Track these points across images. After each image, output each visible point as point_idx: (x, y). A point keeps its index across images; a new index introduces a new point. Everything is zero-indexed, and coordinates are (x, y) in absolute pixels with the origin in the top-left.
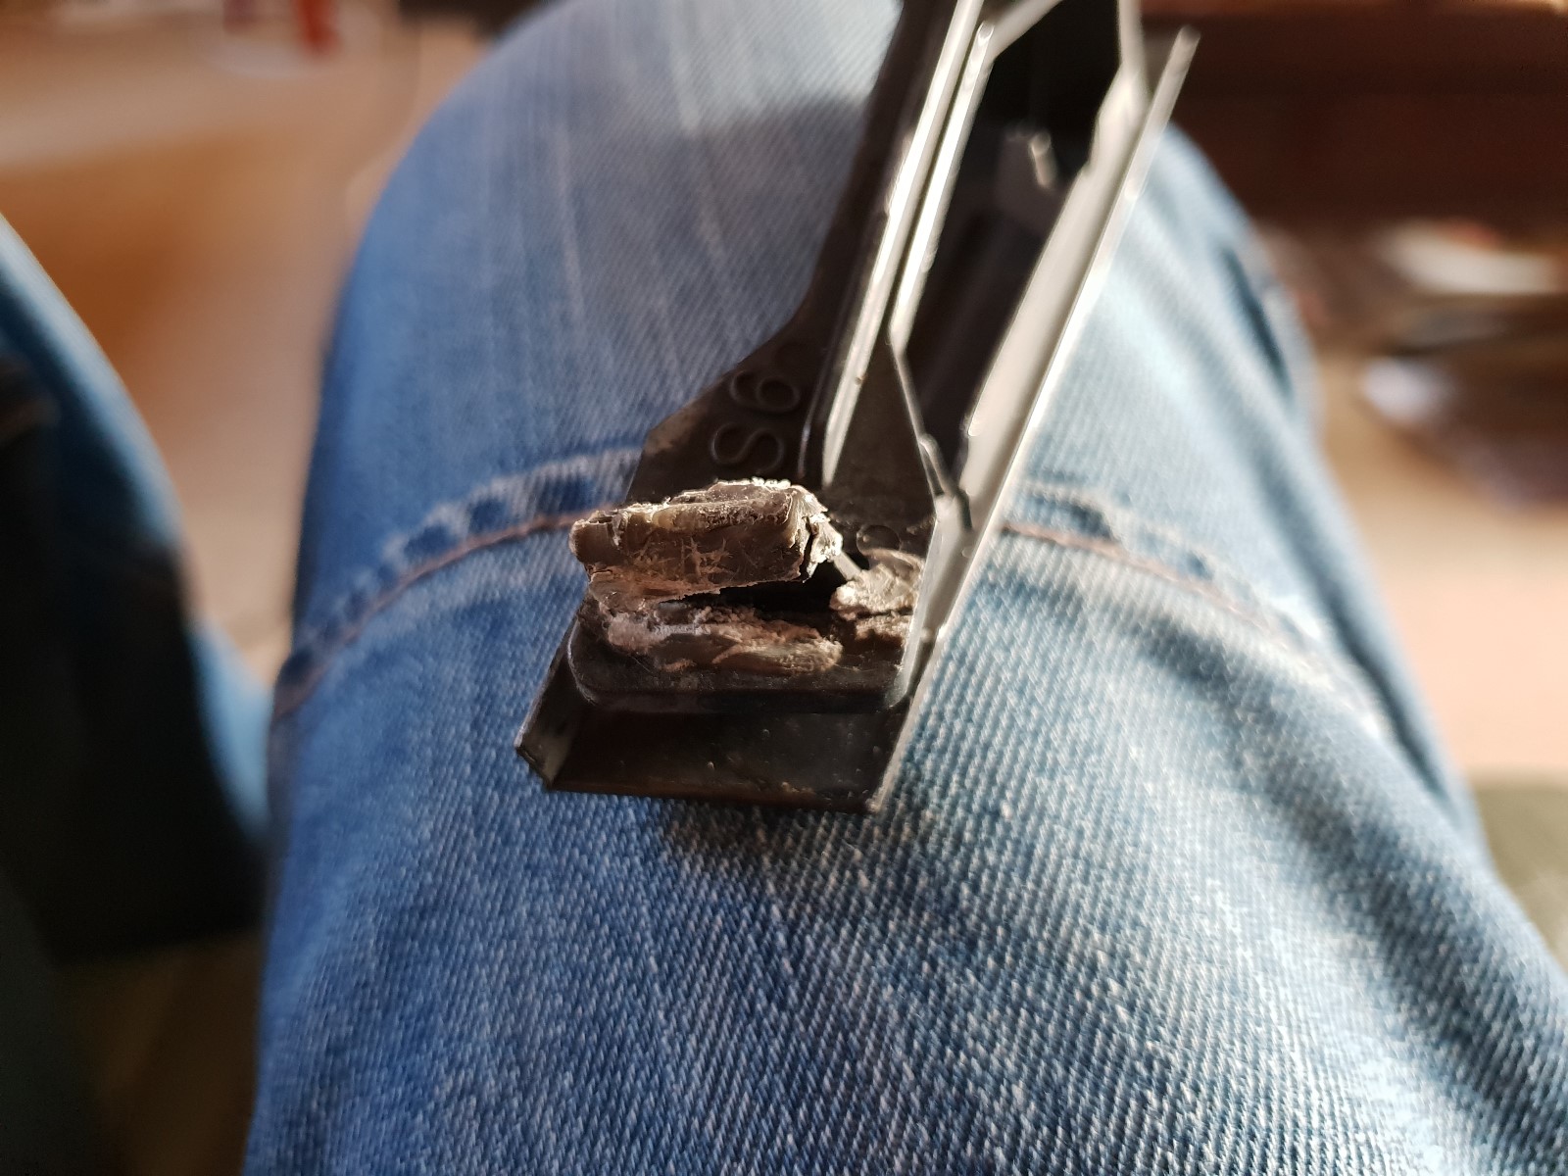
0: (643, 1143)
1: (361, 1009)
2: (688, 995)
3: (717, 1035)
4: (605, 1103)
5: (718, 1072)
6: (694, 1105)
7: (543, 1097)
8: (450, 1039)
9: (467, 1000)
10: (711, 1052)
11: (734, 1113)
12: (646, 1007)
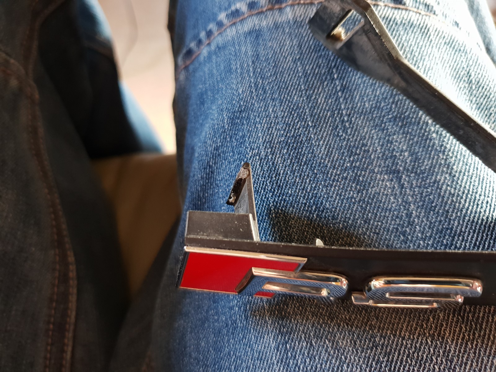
0: (307, 166)
1: (223, 138)
2: (320, 131)
3: (328, 141)
4: (296, 157)
5: (329, 149)
6: (322, 157)
7: (278, 156)
8: (250, 143)
9: (254, 133)
10: (327, 145)
11: (333, 159)
12: (308, 134)
